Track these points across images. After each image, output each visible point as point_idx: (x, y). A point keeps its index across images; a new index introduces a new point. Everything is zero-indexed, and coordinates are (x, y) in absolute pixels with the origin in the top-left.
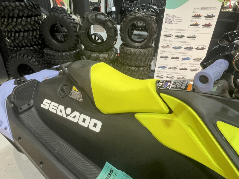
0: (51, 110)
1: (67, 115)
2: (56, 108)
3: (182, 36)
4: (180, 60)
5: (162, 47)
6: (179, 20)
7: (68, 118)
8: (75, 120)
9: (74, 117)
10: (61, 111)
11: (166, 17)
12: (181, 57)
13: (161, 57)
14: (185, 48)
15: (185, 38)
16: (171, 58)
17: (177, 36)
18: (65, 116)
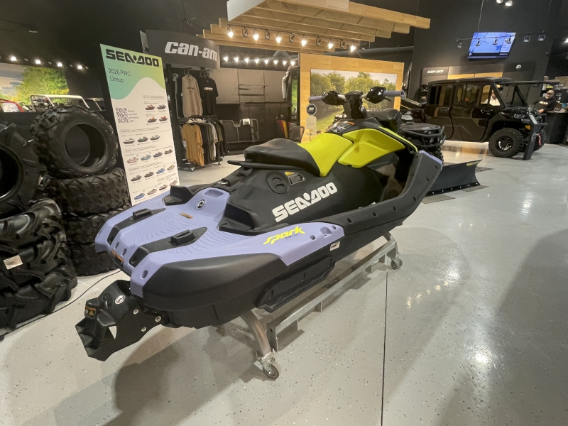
0: (292, 213)
1: (310, 201)
2: (295, 206)
3: (145, 139)
4: (155, 175)
5: (129, 162)
6: (134, 116)
7: (313, 202)
8: (319, 199)
9: (316, 197)
10: (302, 204)
11: (118, 113)
12: (155, 171)
13: (132, 180)
14: (154, 156)
15: (149, 140)
16: (146, 177)
17: (140, 141)
18: (309, 204)
